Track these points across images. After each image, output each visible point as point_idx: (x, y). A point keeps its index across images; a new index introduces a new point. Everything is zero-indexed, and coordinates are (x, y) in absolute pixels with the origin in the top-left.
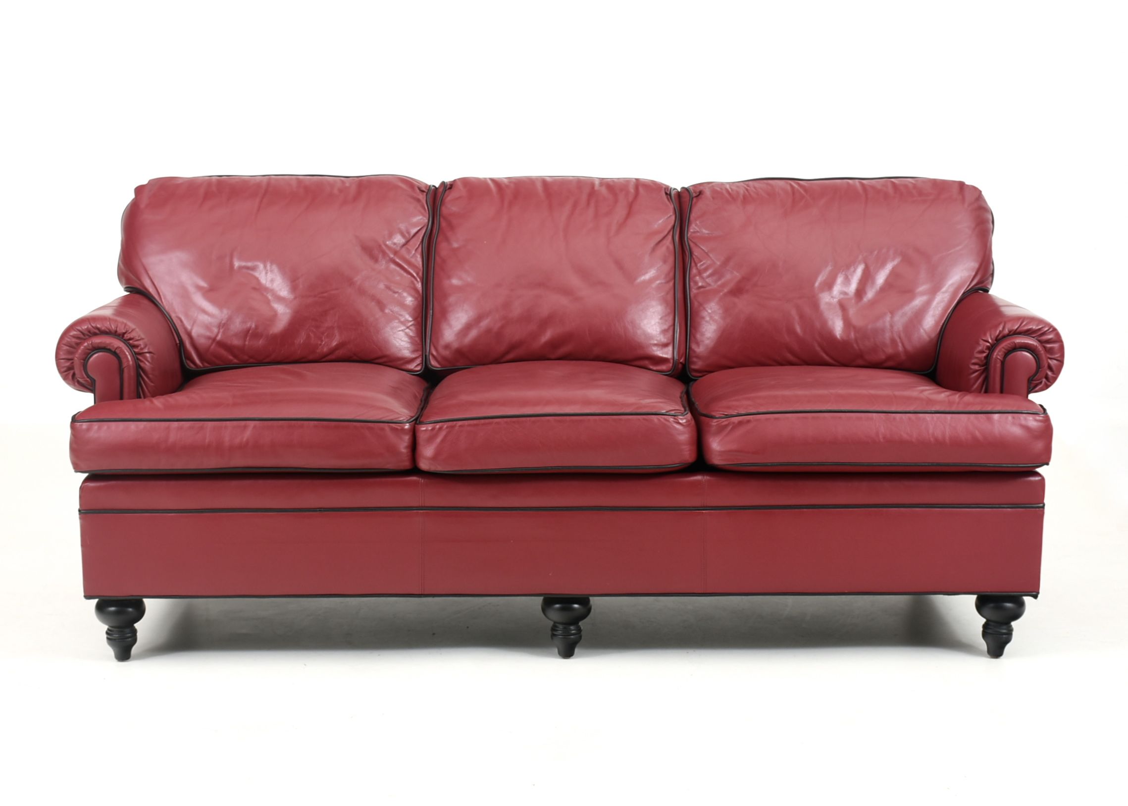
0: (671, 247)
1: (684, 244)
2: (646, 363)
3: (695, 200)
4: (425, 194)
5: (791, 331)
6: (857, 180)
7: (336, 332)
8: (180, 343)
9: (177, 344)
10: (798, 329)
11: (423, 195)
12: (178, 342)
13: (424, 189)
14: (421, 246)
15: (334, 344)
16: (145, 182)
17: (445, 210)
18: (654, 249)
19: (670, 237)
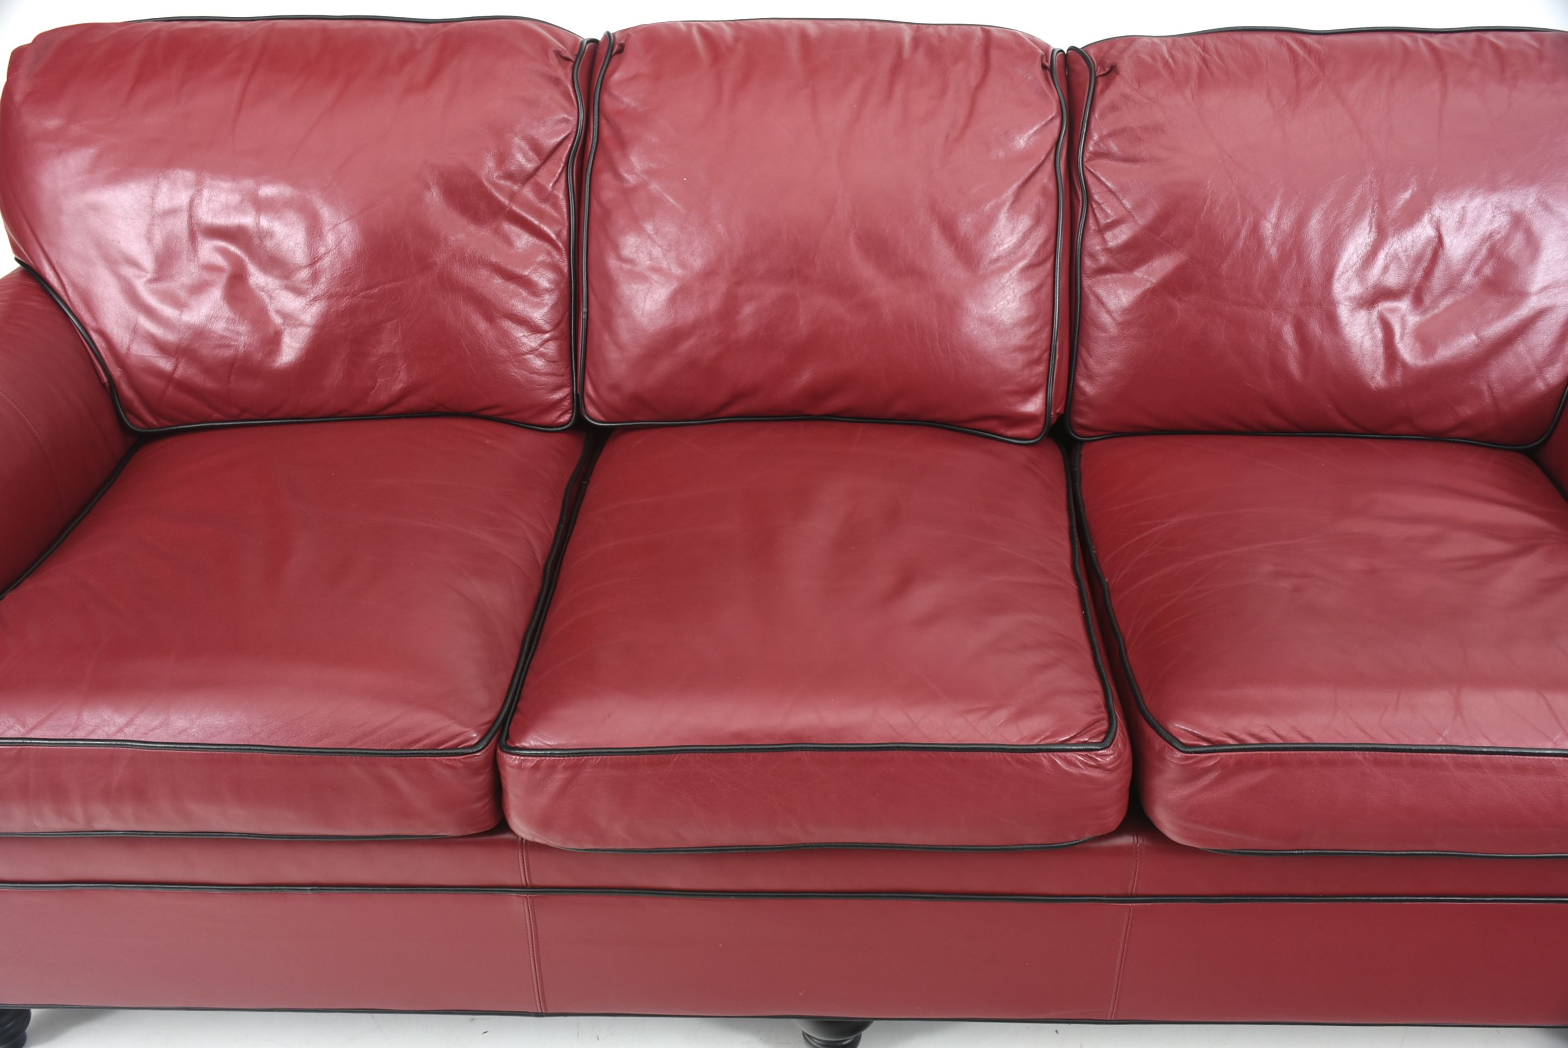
0: (1052, 187)
1: (1074, 175)
2: (992, 424)
3: (1100, 81)
4: (571, 64)
5: (1278, 368)
6: (1420, 36)
7: (402, 365)
8: (109, 382)
9: (103, 385)
10: (1294, 367)
11: (565, 68)
12: (105, 380)
13: (568, 55)
14: (564, 175)
15: (398, 386)
16: (28, 40)
17: (609, 104)
18: (1018, 196)
19: (1049, 166)
